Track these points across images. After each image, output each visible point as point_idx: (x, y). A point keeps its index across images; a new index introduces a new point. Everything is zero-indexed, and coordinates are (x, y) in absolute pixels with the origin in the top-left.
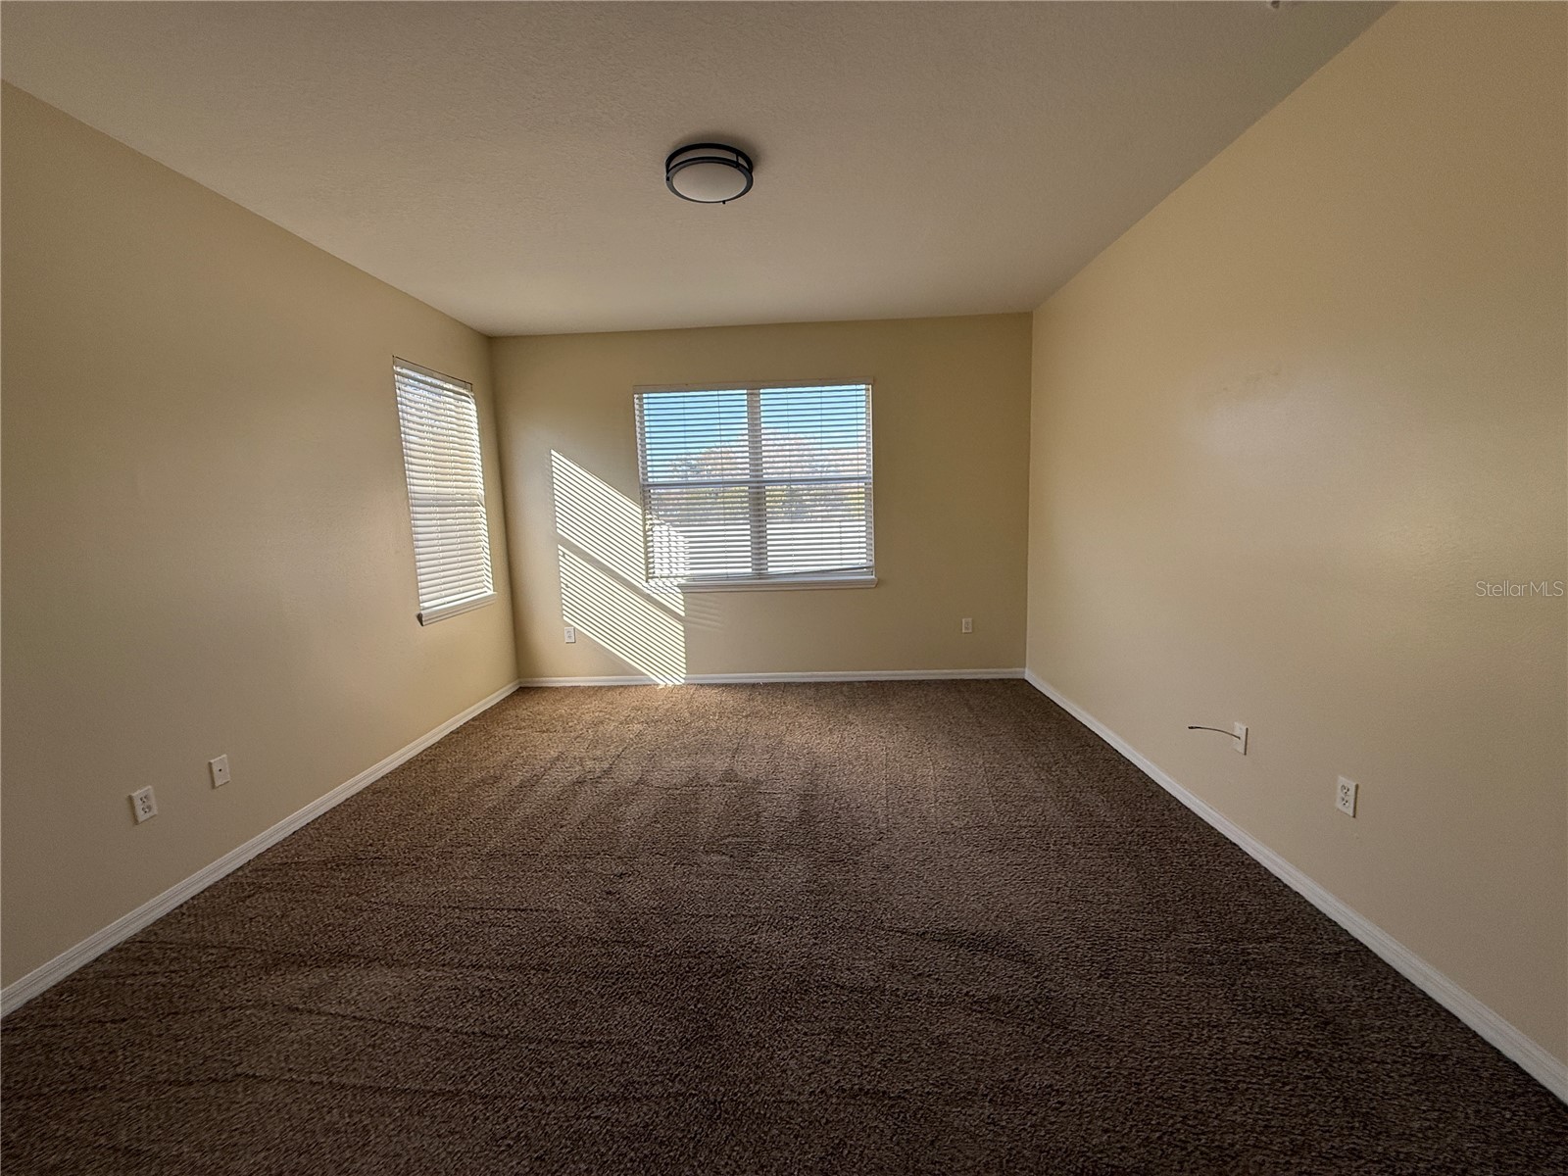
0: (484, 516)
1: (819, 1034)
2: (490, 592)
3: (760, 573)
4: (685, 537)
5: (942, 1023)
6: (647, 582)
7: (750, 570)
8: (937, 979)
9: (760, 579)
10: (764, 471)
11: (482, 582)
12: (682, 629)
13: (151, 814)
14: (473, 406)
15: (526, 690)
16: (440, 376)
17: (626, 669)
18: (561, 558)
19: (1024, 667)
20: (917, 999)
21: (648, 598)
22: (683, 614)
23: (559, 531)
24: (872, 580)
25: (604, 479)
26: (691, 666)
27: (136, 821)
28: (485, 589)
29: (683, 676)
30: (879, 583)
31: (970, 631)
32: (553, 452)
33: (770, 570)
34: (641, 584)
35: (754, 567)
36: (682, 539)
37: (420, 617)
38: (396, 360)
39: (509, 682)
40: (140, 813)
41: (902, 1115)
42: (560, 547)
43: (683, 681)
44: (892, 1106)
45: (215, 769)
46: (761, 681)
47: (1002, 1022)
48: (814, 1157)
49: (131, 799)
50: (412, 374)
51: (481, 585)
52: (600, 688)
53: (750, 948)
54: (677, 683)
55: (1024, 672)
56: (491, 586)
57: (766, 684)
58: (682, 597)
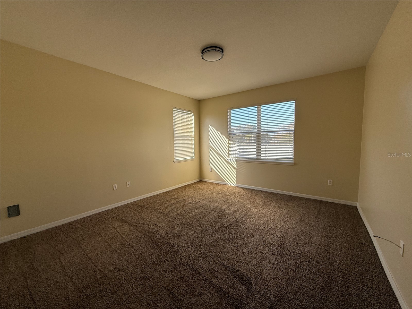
0: (194, 140)
1: (177, 276)
2: (194, 158)
3: (258, 158)
4: (238, 147)
5: (206, 290)
6: (228, 158)
7: (256, 157)
8: (218, 280)
9: (258, 160)
10: (261, 129)
11: (193, 155)
12: (236, 171)
13: (116, 189)
14: (193, 116)
15: (201, 181)
16: (185, 110)
17: (221, 179)
18: (210, 151)
19: (357, 202)
20: (207, 281)
21: (228, 162)
22: (236, 167)
23: (210, 144)
24: (292, 163)
25: (220, 132)
26: (238, 182)
27: (113, 190)
28: (193, 157)
29: (235, 184)
30: (295, 164)
31: (331, 184)
32: (210, 126)
33: (261, 157)
34: (227, 159)
35: (257, 156)
36: (237, 147)
37: (174, 161)
38: (174, 108)
39: (198, 179)
40: (114, 188)
41: (174, 304)
42: (210, 148)
43: (235, 185)
44: (174, 301)
45: (128, 184)
46: (256, 189)
47: (222, 300)
48: (149, 299)
49: (113, 186)
50: (177, 110)
51: (192, 156)
52: (215, 183)
53: (184, 250)
54: (234, 186)
55: (357, 204)
56: (194, 156)
57: (256, 190)
58: (236, 163)
